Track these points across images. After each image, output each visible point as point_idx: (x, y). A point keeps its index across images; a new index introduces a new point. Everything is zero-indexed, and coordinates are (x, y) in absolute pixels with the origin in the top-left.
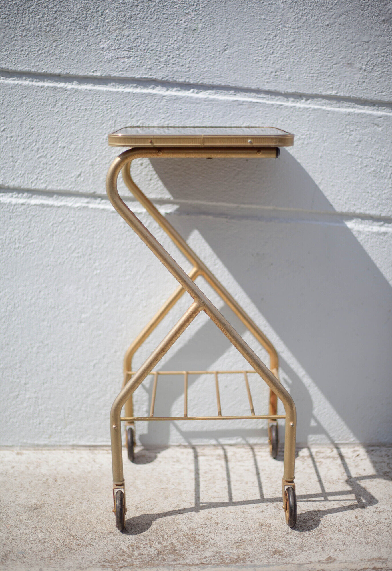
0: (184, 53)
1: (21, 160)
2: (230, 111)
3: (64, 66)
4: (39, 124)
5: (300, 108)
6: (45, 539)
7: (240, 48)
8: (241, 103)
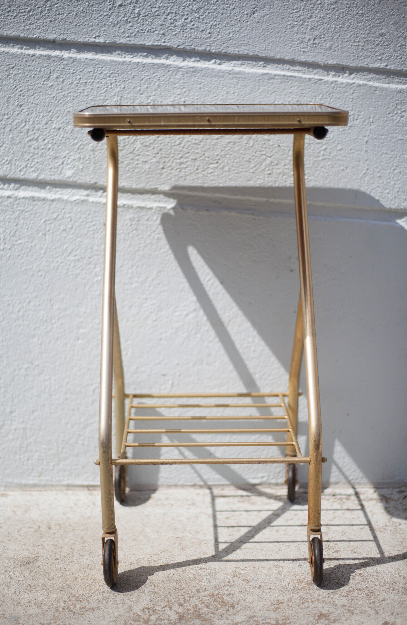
0: (204, 16)
1: (8, 144)
2: (259, 86)
3: (59, 31)
4: (29, 101)
5: (342, 83)
6: (42, 600)
7: (272, 10)
8: (272, 77)
